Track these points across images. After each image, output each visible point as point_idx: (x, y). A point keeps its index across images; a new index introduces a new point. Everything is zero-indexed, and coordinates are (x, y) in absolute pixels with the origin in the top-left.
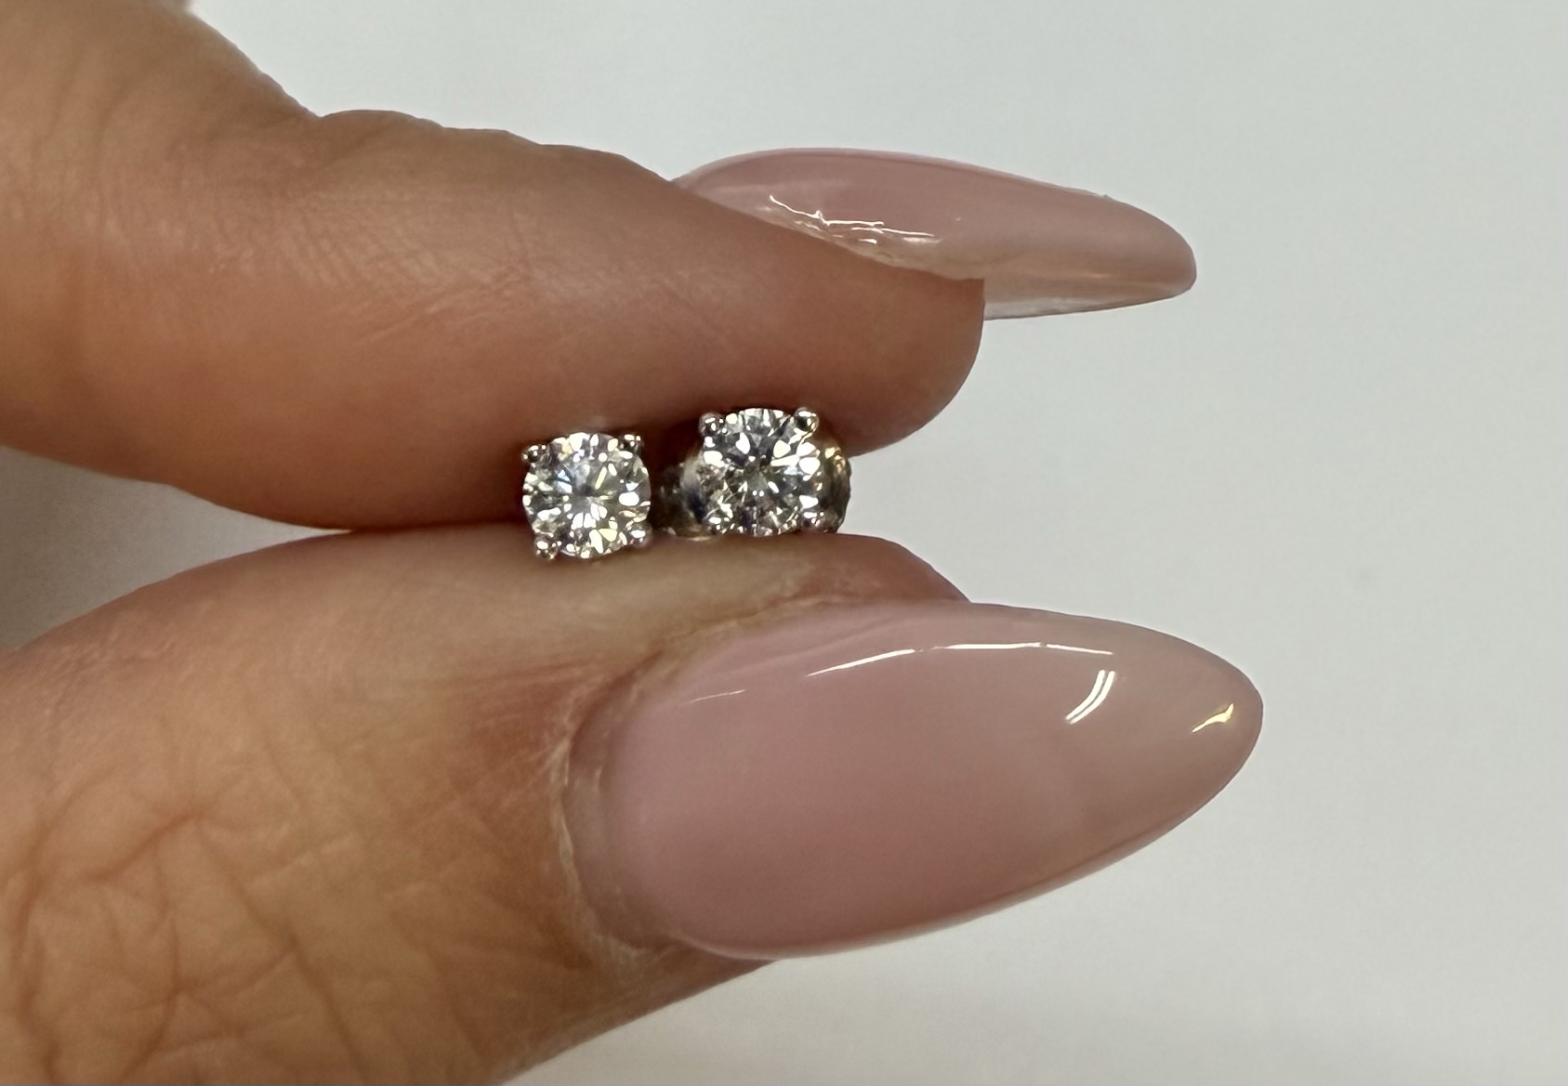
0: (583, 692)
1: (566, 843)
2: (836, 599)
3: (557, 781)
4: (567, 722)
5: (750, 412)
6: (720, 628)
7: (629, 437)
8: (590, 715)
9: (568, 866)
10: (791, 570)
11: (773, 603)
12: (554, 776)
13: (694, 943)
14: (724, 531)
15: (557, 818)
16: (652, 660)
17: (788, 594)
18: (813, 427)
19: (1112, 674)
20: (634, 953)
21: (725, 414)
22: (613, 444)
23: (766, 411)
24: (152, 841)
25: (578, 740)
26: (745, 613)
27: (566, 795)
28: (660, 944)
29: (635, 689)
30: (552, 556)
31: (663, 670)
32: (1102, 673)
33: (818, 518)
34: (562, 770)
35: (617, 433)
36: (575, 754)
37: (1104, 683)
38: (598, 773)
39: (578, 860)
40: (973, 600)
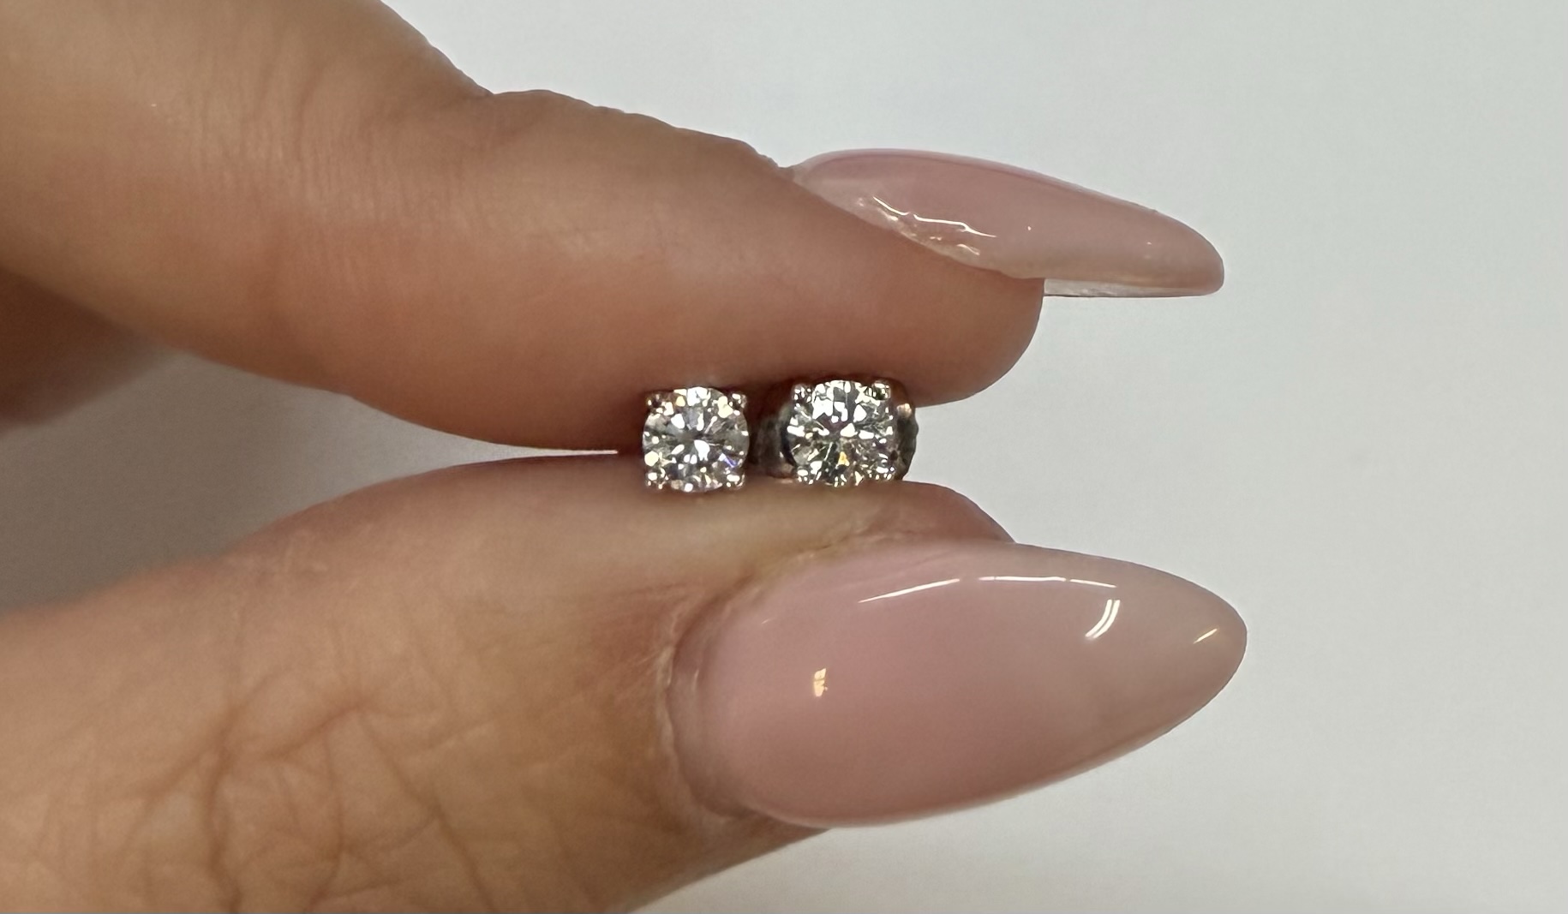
0: (685, 609)
1: (668, 730)
2: (898, 536)
3: (661, 680)
4: (671, 631)
5: (835, 384)
6: (800, 558)
7: (736, 396)
8: (691, 627)
9: (669, 750)
10: (861, 513)
11: (845, 538)
12: (659, 676)
13: (771, 813)
14: (811, 482)
15: (661, 712)
16: (744, 581)
17: (858, 531)
18: (886, 396)
19: (1117, 603)
20: (722, 821)
21: (813, 385)
22: (723, 400)
23: (848, 383)
24: (323, 725)
25: (680, 646)
26: (822, 546)
27: (669, 691)
28: (741, 813)
29: (728, 608)
30: (660, 487)
31: (754, 591)
32: (1110, 602)
33: (889, 472)
34: (666, 671)
35: (727, 391)
36: (676, 658)
37: (1112, 610)
38: (696, 675)
39: (678, 745)
40: (1017, 541)
